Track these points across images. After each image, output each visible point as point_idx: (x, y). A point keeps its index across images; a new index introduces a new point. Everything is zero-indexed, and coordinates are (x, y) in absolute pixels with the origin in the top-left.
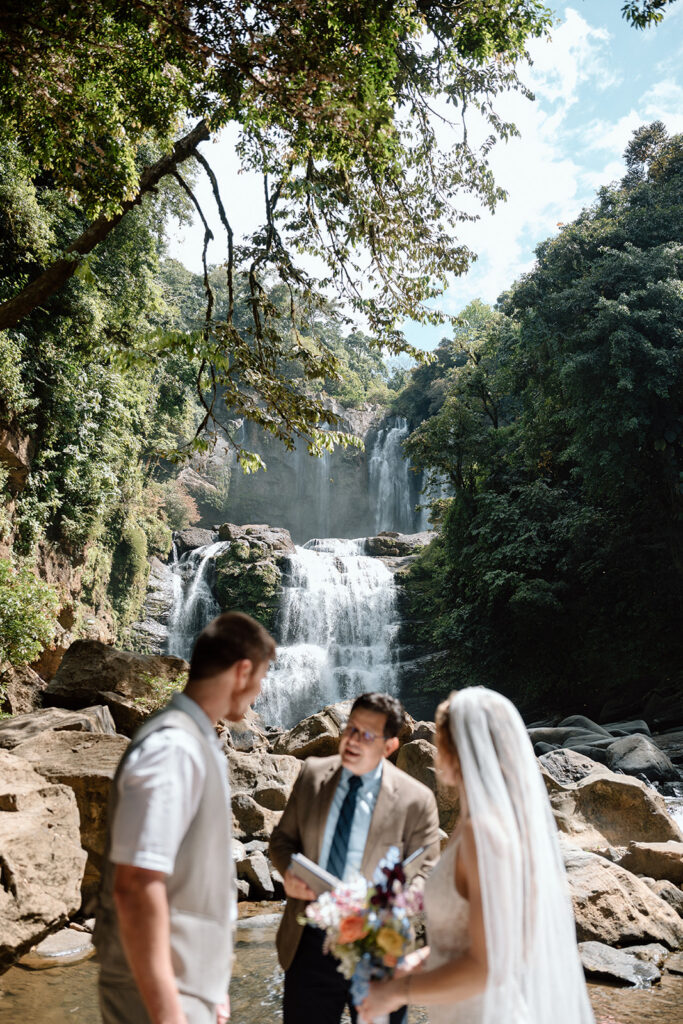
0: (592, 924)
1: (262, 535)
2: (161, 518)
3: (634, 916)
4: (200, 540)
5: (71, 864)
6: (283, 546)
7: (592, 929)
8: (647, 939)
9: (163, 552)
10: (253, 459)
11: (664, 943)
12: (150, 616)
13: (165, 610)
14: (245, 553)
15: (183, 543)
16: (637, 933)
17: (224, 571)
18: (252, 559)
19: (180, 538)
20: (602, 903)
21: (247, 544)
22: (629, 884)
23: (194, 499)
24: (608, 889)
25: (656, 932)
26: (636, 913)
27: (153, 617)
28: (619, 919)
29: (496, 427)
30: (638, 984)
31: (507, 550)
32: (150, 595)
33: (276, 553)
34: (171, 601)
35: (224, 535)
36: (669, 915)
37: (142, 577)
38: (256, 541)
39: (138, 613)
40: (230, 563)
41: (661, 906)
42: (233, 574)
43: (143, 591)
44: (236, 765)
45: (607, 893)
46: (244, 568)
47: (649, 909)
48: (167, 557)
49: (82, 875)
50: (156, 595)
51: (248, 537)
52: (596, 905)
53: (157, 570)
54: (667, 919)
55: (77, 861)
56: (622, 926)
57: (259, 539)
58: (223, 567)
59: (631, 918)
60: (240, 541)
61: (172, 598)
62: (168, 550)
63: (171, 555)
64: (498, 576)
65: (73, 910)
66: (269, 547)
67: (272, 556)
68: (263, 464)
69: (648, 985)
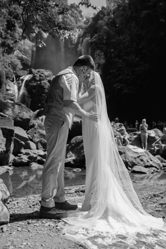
0: (138, 163)
1: (43, 72)
2: (9, 66)
3: (149, 161)
4: (23, 74)
5: (2, 141)
6: (50, 76)
7: (138, 164)
8: (152, 166)
9: (11, 78)
10: (41, 43)
11: (156, 167)
12: (7, 98)
13: (12, 97)
14: (38, 79)
15: (17, 75)
16: (149, 165)
17: (31, 84)
18: (40, 80)
19: (16, 73)
20: (140, 158)
21: (38, 75)
22: (148, 154)
23: (20, 61)
24: (142, 155)
25: (154, 165)
26: (149, 160)
27: (9, 99)
28: (144, 162)
29: (119, 37)
30: (148, 173)
31: (121, 77)
32: (7, 92)
33: (48, 78)
34: (14, 94)
35: (30, 73)
36: (157, 161)
37: (4, 86)
38: (41, 75)
39: (4, 97)
40: (33, 81)
41: (156, 159)
42: (34, 85)
43: (5, 90)
44: (40, 133)
45: (142, 156)
46: (38, 83)
47: (152, 160)
48: (12, 80)
49: (5, 143)
50: (9, 92)
51: (38, 73)
52: (139, 158)
53: (9, 84)
54: (157, 162)
55: (3, 140)
56: (145, 163)
57: (42, 74)
58: (31, 83)
59: (148, 162)
60: (36, 75)
61: (15, 93)
62: (12, 77)
63: (13, 79)
64: (118, 85)
65: (4, 151)
66: (45, 76)
67: (47, 79)
68: (45, 44)
69: (150, 173)
